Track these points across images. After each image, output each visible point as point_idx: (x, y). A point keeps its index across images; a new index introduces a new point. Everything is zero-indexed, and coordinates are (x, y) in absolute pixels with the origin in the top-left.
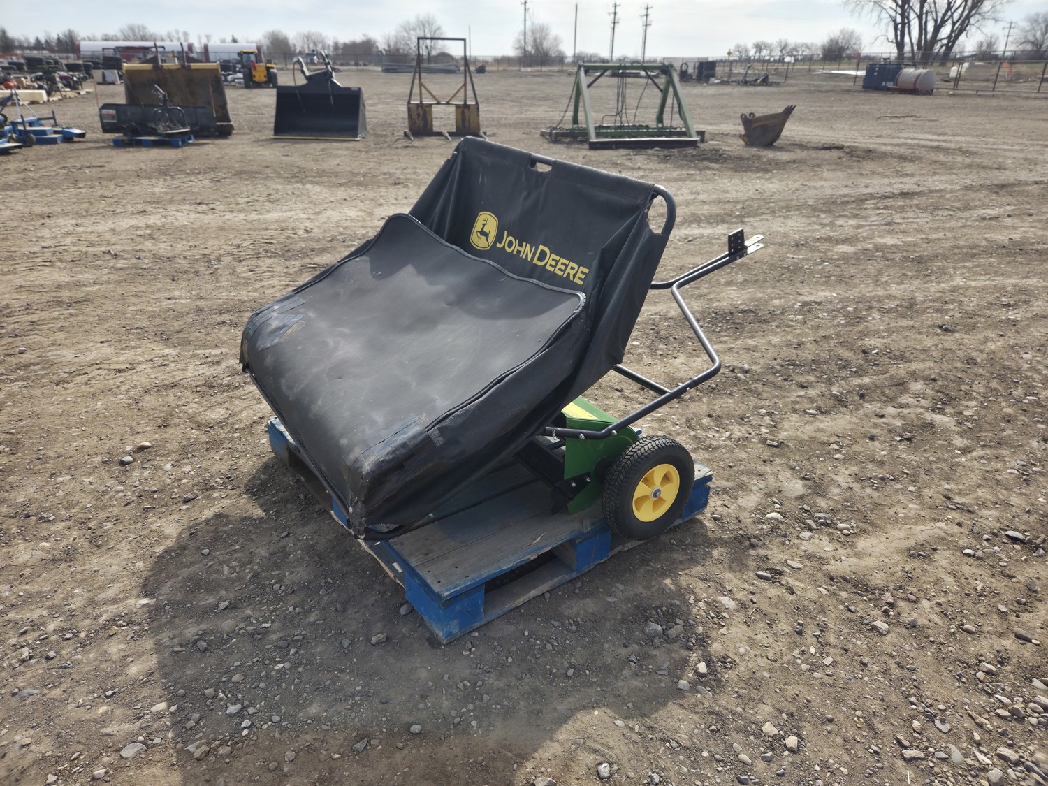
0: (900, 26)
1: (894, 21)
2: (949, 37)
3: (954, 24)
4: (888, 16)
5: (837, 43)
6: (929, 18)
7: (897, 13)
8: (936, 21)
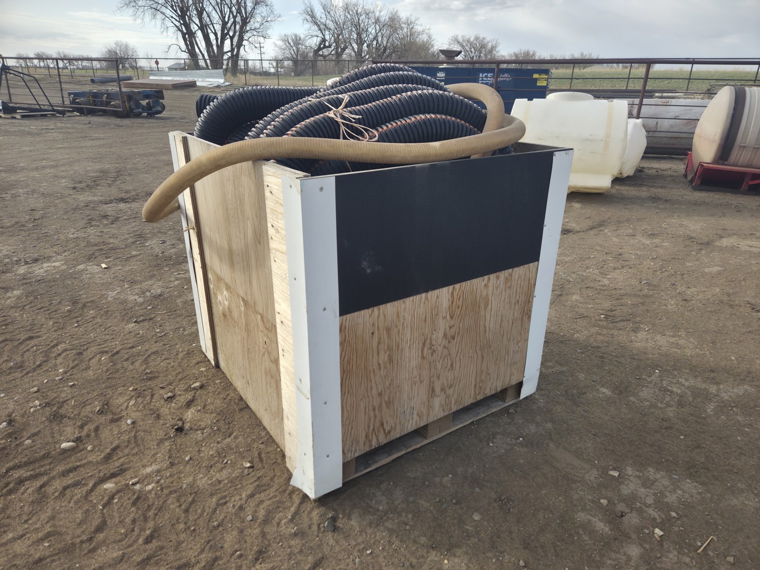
0: (187, 36)
1: (182, 31)
2: (232, 50)
3: (232, 38)
4: (173, 25)
5: (116, 53)
6: (209, 31)
7: (181, 24)
8: (216, 34)
